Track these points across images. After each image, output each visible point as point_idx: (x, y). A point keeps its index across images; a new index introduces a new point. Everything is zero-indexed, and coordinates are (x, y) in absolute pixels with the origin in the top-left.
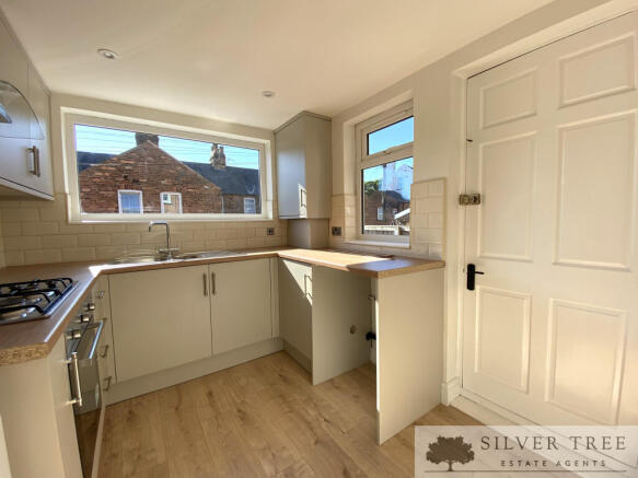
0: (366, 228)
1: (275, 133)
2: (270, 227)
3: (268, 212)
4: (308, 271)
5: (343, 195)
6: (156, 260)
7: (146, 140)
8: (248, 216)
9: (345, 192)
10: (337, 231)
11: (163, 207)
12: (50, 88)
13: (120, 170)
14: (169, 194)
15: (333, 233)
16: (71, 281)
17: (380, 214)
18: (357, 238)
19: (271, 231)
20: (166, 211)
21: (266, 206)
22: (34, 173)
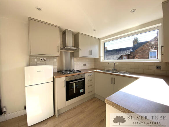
16: (81, 71)
22: (90, 54)
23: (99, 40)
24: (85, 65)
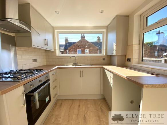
0: (144, 58)
1: (107, 27)
2: (104, 57)
3: (104, 53)
4: (112, 75)
5: (132, 45)
6: (72, 66)
7: (83, 37)
8: (99, 54)
9: (134, 44)
10: (129, 60)
11: (85, 53)
12: (53, 26)
13: (78, 45)
14: (87, 50)
15: (127, 61)
16: (43, 70)
17: (156, 53)
18: (139, 63)
19: (104, 59)
20: (86, 53)
21: (103, 51)
22: (46, 45)
23: (53, 28)
24: (35, 60)
